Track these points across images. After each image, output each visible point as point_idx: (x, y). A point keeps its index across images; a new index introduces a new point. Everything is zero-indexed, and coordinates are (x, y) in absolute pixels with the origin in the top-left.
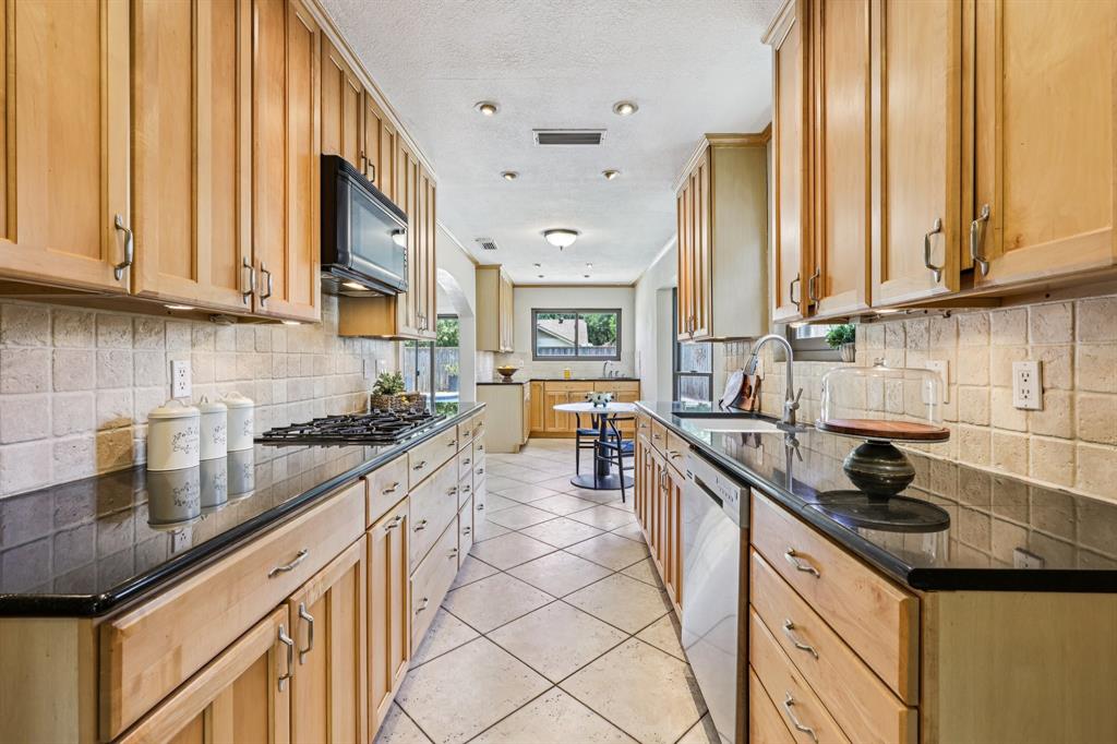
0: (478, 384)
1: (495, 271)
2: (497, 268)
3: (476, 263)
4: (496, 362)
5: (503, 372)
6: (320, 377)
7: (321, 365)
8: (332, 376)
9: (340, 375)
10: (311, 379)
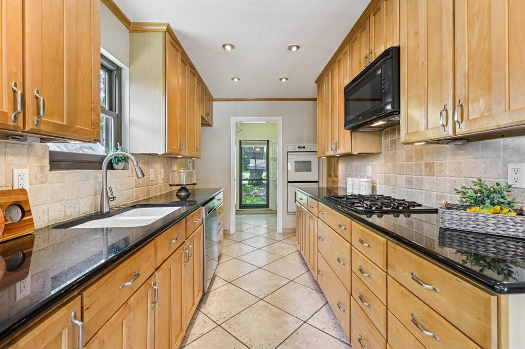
6: (431, 177)
7: (431, 169)
8: (443, 178)
9: (455, 178)
10: (423, 178)
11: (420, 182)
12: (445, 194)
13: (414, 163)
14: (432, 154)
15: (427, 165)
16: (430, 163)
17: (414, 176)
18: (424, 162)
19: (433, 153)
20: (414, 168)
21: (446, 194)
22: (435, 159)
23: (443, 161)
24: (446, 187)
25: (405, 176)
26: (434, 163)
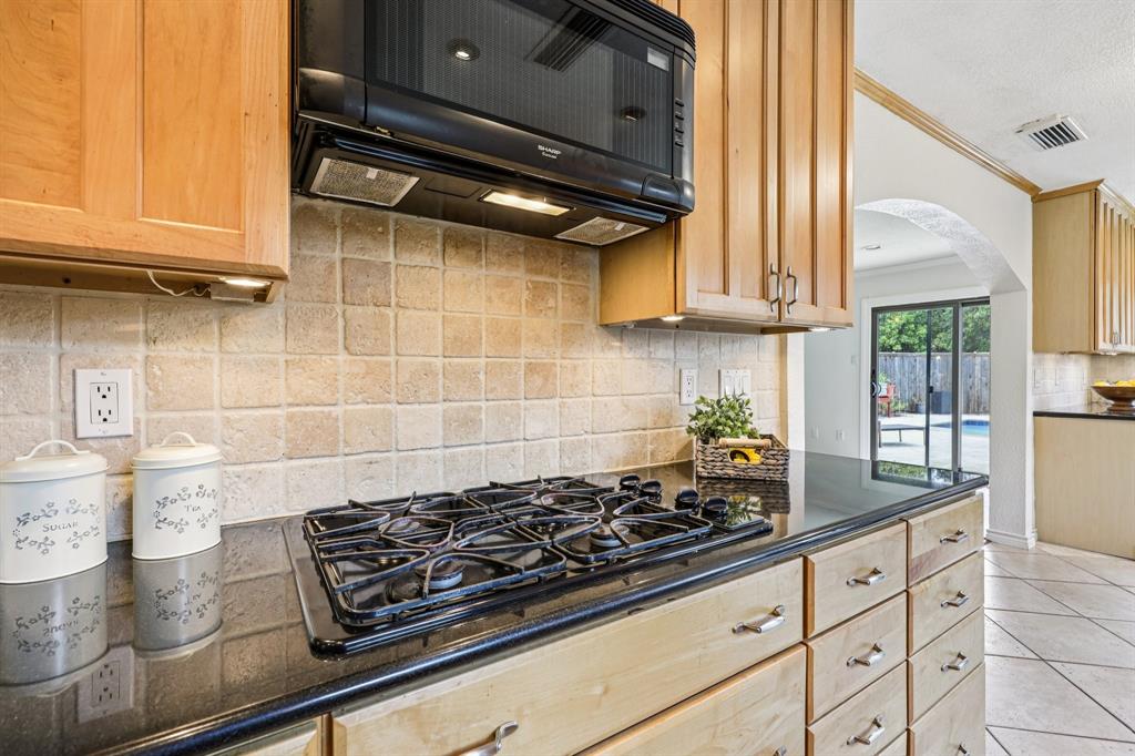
0: (1036, 414)
1: (1086, 198)
2: (1093, 190)
3: (1031, 189)
4: (1095, 372)
5: (1107, 393)
6: (546, 402)
7: (546, 379)
8: (581, 399)
9: (606, 398)
10: (518, 405)
11: (508, 419)
12: (582, 437)
13: (483, 361)
14: (552, 341)
15: (531, 369)
16: (544, 364)
17: (483, 404)
18: (522, 361)
19: (554, 338)
20: (482, 377)
21: (586, 436)
22: (557, 355)
23: (580, 362)
24: (585, 420)
25: (440, 407)
26: (554, 364)
